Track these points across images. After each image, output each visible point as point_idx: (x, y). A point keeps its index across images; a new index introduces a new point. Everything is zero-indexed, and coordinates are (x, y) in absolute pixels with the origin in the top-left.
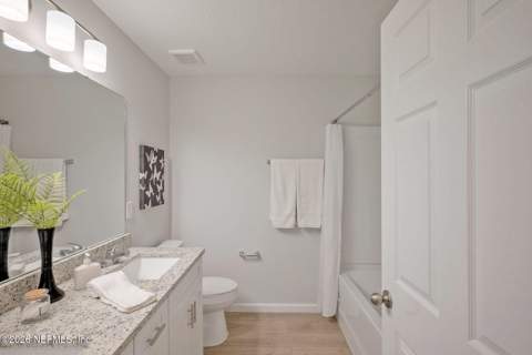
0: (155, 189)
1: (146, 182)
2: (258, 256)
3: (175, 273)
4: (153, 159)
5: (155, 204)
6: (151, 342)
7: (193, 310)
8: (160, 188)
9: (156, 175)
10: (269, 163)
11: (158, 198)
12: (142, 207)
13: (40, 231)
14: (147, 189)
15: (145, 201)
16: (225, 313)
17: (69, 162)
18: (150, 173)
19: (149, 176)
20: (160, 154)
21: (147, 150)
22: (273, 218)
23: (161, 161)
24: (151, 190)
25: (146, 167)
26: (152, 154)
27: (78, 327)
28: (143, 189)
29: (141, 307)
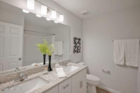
0: (78, 48)
1: (75, 47)
2: (109, 72)
3: (76, 71)
4: (77, 41)
5: (78, 52)
6: (64, 88)
7: (81, 83)
8: (79, 48)
9: (78, 45)
10: (113, 41)
11: (79, 51)
12: (74, 53)
13: (49, 56)
14: (75, 48)
15: (75, 51)
16: (96, 87)
17: (63, 42)
18: (76, 44)
19: (76, 45)
20: (79, 39)
21: (75, 39)
22: (115, 60)
23: (80, 41)
24: (76, 49)
25: (75, 43)
26: (77, 39)
27: (50, 78)
28: (74, 48)
29: (63, 78)
